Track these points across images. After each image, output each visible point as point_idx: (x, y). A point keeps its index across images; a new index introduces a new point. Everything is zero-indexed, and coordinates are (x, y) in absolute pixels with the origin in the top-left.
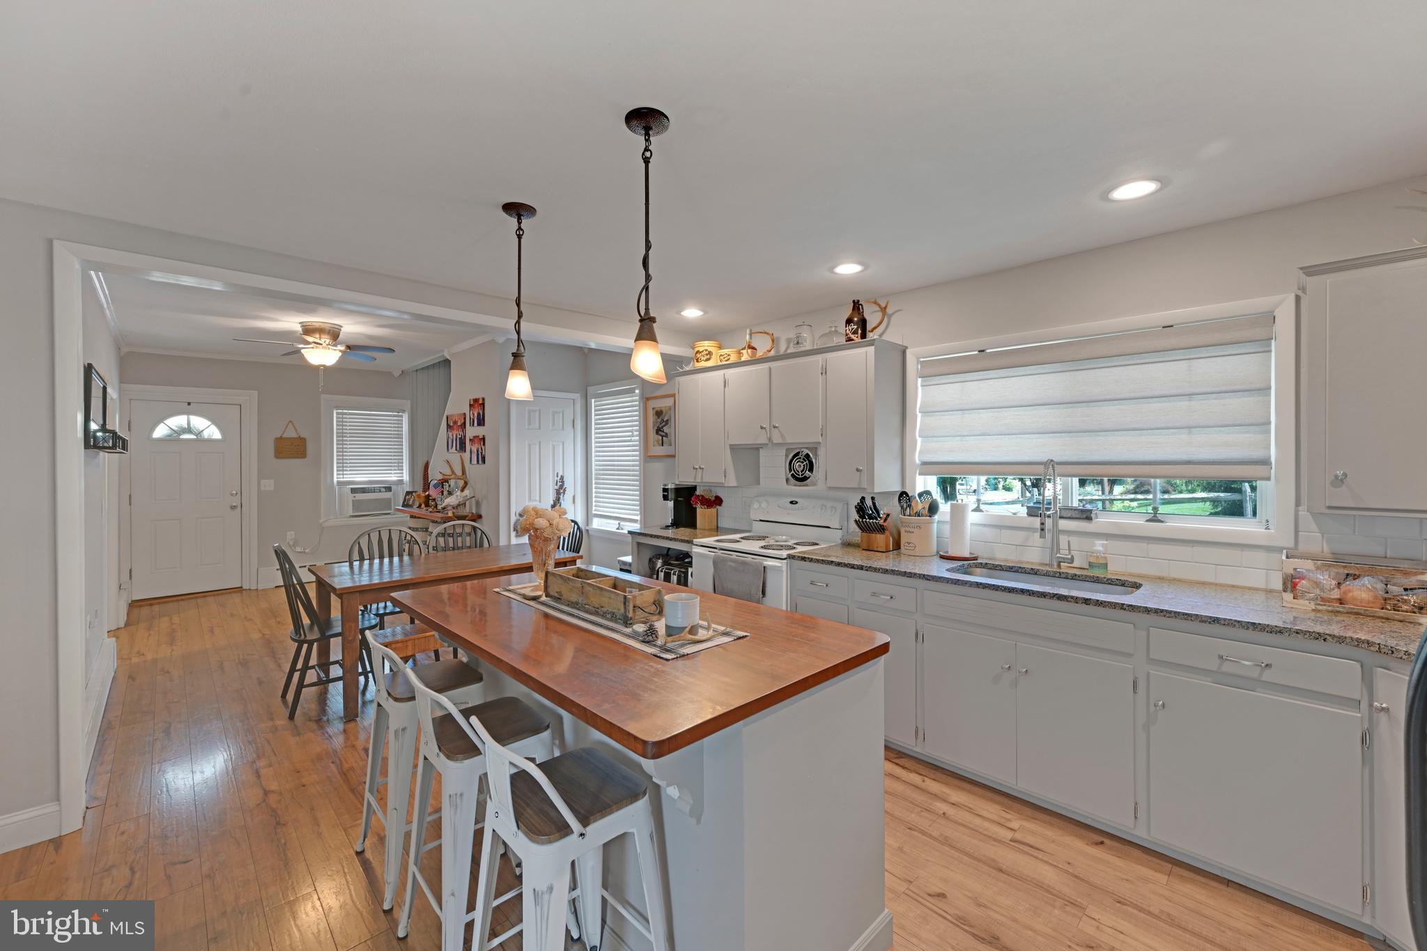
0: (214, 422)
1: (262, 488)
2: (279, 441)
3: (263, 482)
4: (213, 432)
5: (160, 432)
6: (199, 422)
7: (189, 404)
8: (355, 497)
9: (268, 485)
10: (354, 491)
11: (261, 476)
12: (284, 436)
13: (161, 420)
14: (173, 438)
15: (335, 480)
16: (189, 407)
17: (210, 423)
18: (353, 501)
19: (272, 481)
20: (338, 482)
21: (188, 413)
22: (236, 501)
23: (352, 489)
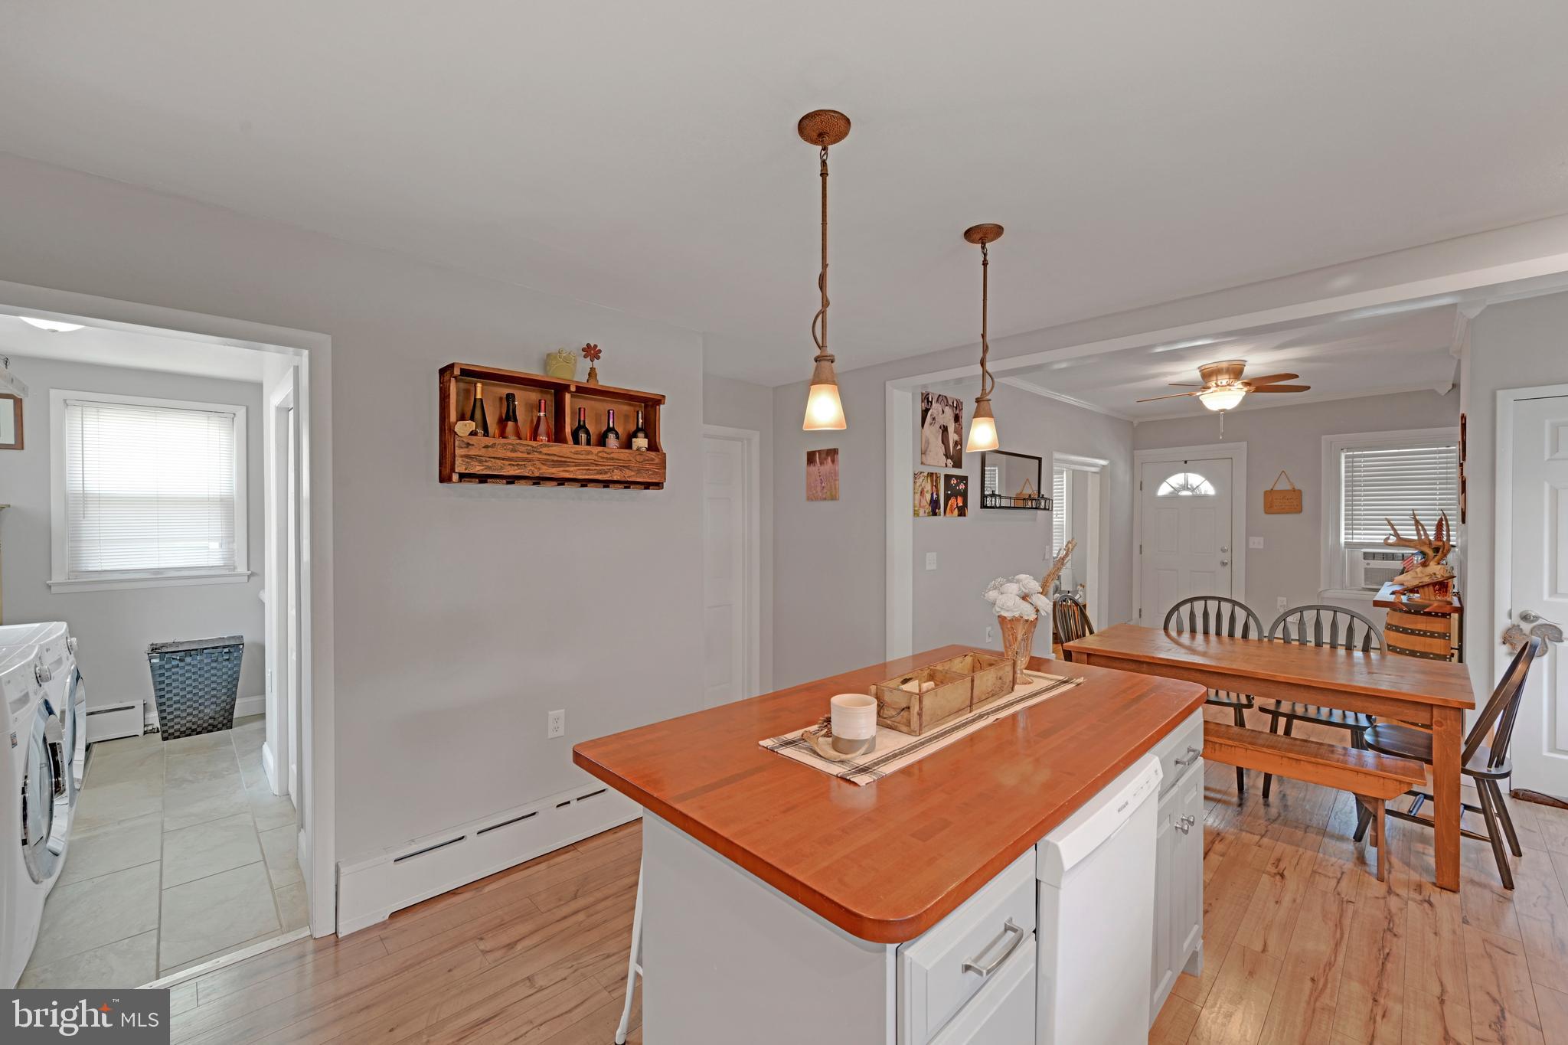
0: (1208, 478)
1: (1251, 546)
2: (1269, 494)
3: (1252, 539)
4: (1208, 489)
5: (1164, 490)
6: (1195, 479)
7: (1186, 462)
8: (1368, 564)
9: (1257, 543)
10: (1366, 556)
11: (1249, 533)
12: (1275, 489)
13: (1164, 479)
14: (1174, 496)
15: (1343, 540)
16: (1186, 465)
17: (1203, 479)
18: (1365, 569)
19: (1261, 539)
20: (1346, 543)
21: (1186, 471)
22: (1226, 557)
23: (1365, 553)
